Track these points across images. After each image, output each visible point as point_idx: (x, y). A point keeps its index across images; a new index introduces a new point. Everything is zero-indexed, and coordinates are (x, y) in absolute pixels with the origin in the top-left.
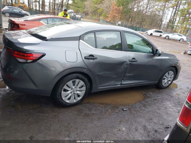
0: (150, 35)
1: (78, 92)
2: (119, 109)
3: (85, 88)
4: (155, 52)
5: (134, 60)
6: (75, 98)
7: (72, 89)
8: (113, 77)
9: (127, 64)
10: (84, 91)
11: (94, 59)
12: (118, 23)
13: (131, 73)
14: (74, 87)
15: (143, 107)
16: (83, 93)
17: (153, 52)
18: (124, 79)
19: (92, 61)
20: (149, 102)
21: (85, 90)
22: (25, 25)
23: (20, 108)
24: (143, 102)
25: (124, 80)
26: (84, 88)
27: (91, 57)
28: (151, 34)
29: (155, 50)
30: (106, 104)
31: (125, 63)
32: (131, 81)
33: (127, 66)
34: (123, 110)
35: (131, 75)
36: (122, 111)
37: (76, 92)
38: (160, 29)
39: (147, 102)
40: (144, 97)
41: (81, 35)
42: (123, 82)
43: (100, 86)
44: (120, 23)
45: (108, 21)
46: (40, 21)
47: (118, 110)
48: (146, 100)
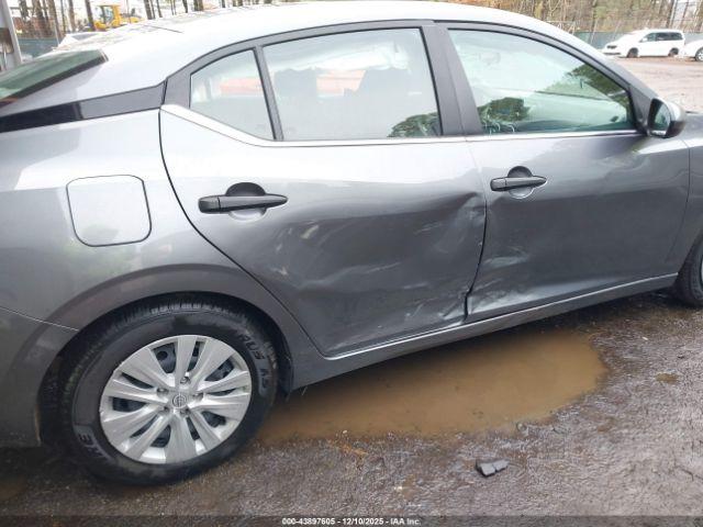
0: (628, 57)
1: (207, 402)
2: (457, 468)
4: (643, 119)
5: (524, 179)
6: (195, 435)
7: (163, 391)
8: (408, 287)
9: (481, 208)
10: (244, 388)
11: (263, 207)
13: (518, 254)
14: (170, 380)
15: (600, 437)
16: (237, 399)
17: (632, 120)
18: (476, 289)
19: (253, 218)
20: (634, 402)
21: (248, 382)
24: (601, 404)
25: (483, 296)
26: (241, 374)
27: (247, 195)
28: (633, 53)
29: (645, 107)
30: (386, 438)
31: (473, 202)
32: (521, 292)
33: (482, 220)
34: (480, 471)
35: (514, 261)
36: (475, 480)
37: (192, 405)
39: (620, 402)
40: (605, 365)
41: (170, 77)
42: (475, 304)
43: (340, 345)
47: (451, 475)
48: (617, 388)
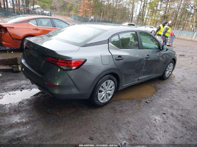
1: (109, 92)
3: (114, 87)
4: (161, 48)
5: (148, 57)
6: (107, 98)
9: (144, 61)
10: (113, 90)
11: (121, 59)
12: (90, 18)
14: (106, 88)
16: (112, 92)
17: (159, 48)
22: (13, 28)
23: (60, 114)
25: (141, 76)
29: (161, 46)
34: (147, 102)
35: (145, 70)
37: (107, 92)
38: (131, 22)
39: (160, 93)
41: (109, 38)
43: (124, 83)
44: (92, 18)
45: (80, 16)
46: (29, 23)
47: (143, 103)
48: (159, 91)
